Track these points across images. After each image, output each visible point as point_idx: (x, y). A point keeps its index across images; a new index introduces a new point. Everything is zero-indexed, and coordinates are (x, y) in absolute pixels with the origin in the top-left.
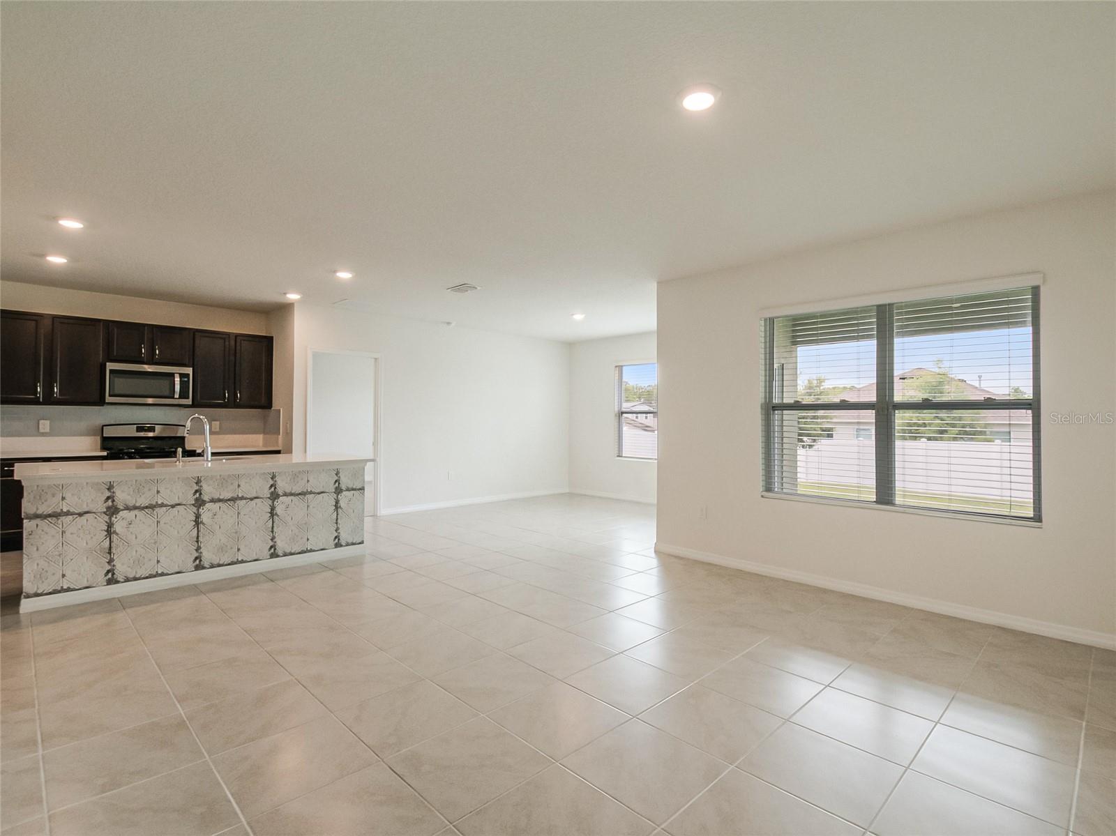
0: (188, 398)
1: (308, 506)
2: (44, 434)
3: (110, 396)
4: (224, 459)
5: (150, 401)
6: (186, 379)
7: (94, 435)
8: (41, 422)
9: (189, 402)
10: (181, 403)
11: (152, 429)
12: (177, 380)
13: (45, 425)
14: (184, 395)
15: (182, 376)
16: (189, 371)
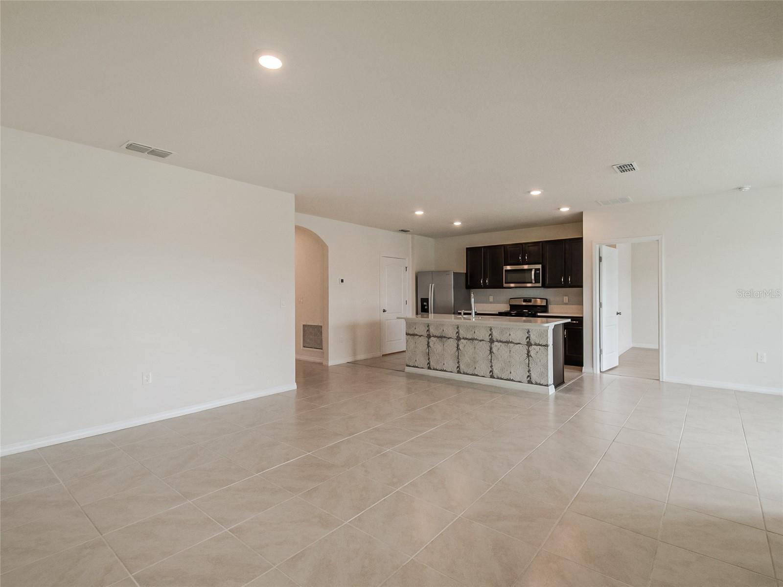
0: (539, 283)
1: (510, 351)
2: (491, 303)
3: (505, 283)
4: (480, 317)
5: (512, 285)
6: (538, 272)
7: (506, 303)
8: (490, 297)
9: (540, 285)
10: (536, 286)
11: (530, 301)
12: (533, 272)
13: (491, 299)
14: (537, 281)
15: (536, 270)
16: (539, 266)
